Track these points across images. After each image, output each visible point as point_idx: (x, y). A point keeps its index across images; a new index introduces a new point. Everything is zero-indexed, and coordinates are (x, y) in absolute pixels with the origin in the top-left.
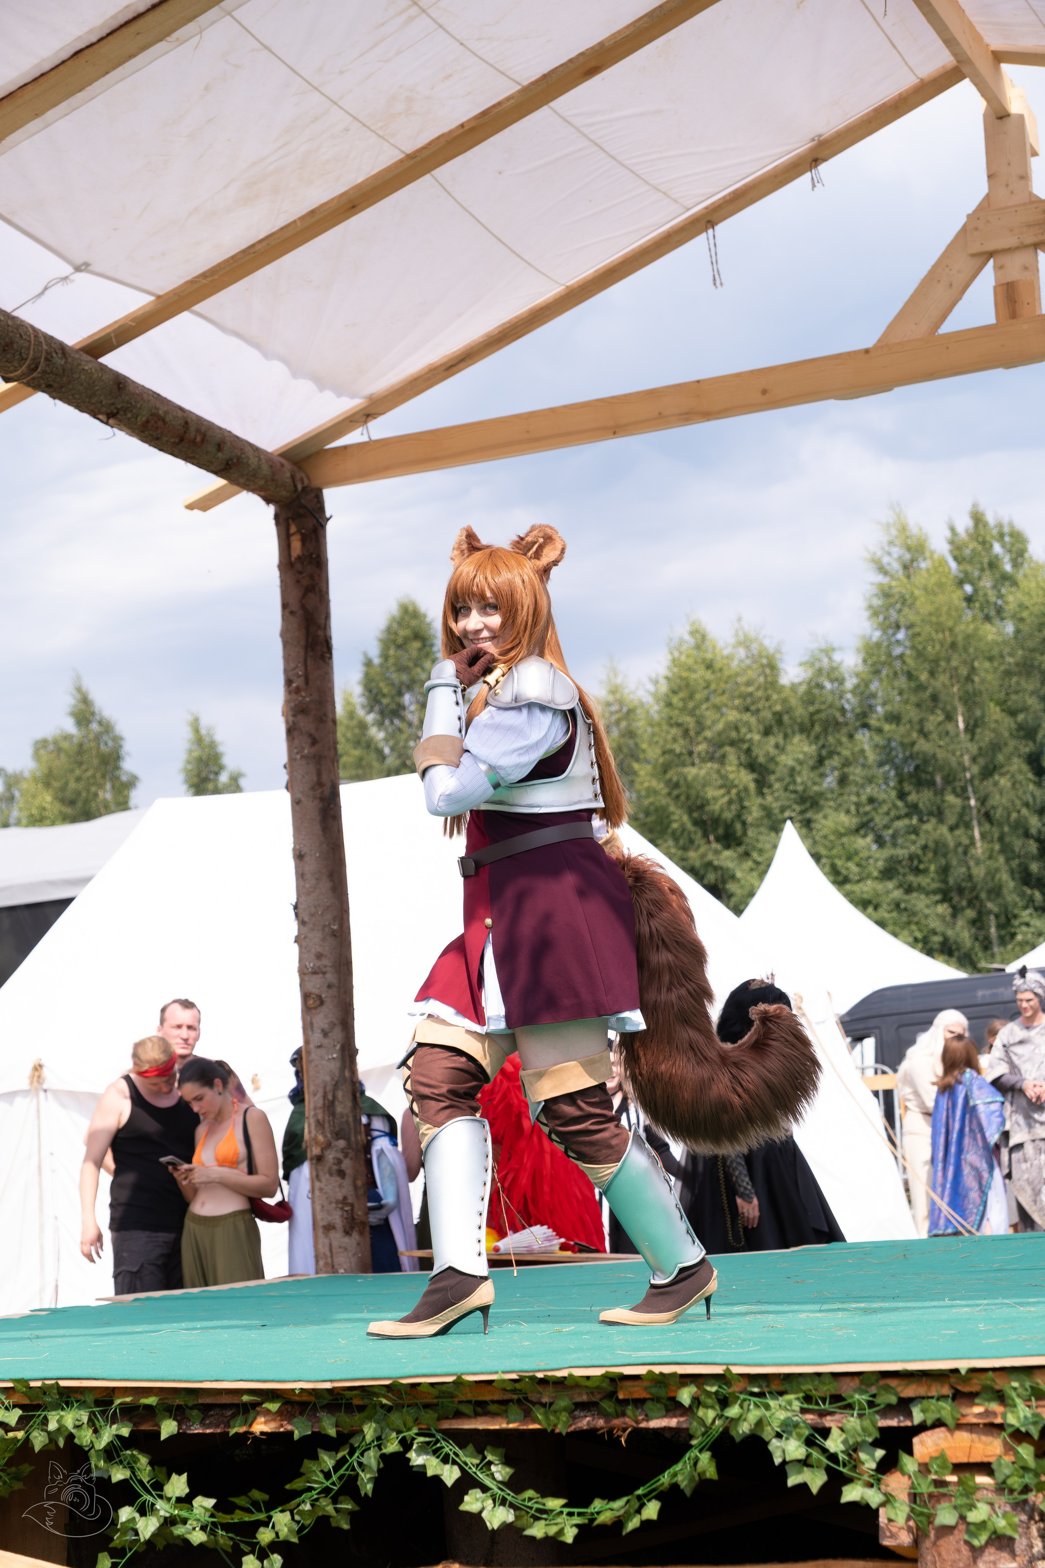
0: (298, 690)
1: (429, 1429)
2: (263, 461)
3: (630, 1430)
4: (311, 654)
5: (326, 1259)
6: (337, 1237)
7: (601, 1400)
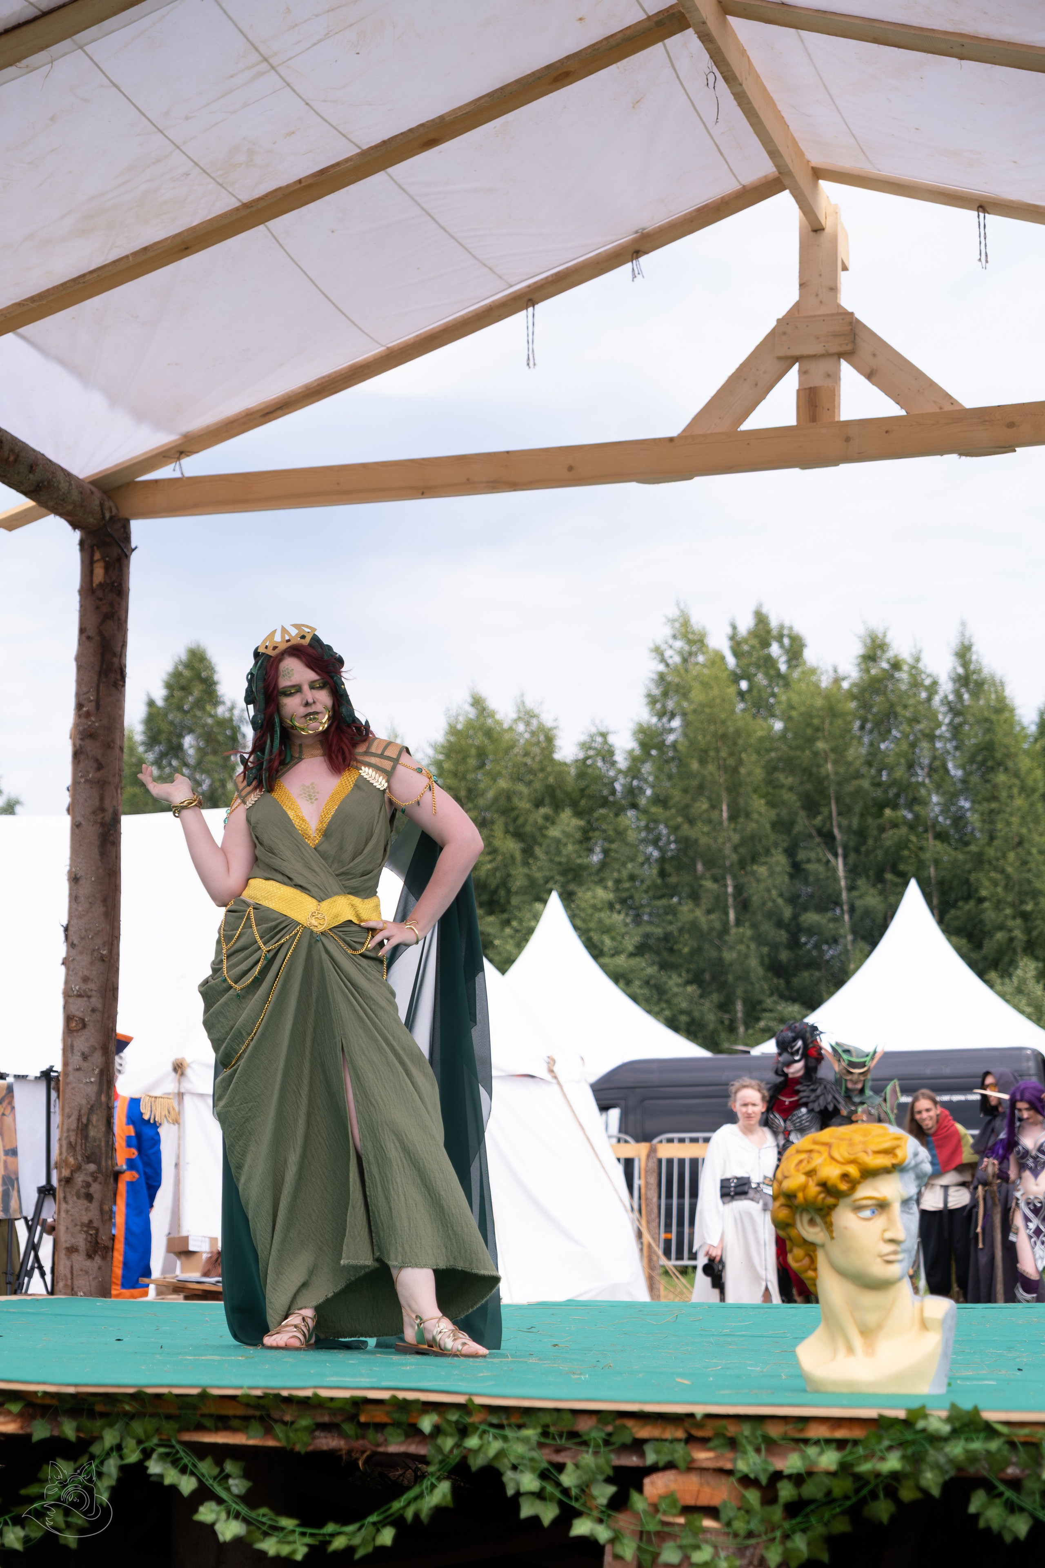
0: (88, 715)
1: (169, 1440)
2: (74, 486)
3: (368, 1453)
4: (104, 680)
5: (66, 1280)
6: (79, 1260)
7: (344, 1421)
